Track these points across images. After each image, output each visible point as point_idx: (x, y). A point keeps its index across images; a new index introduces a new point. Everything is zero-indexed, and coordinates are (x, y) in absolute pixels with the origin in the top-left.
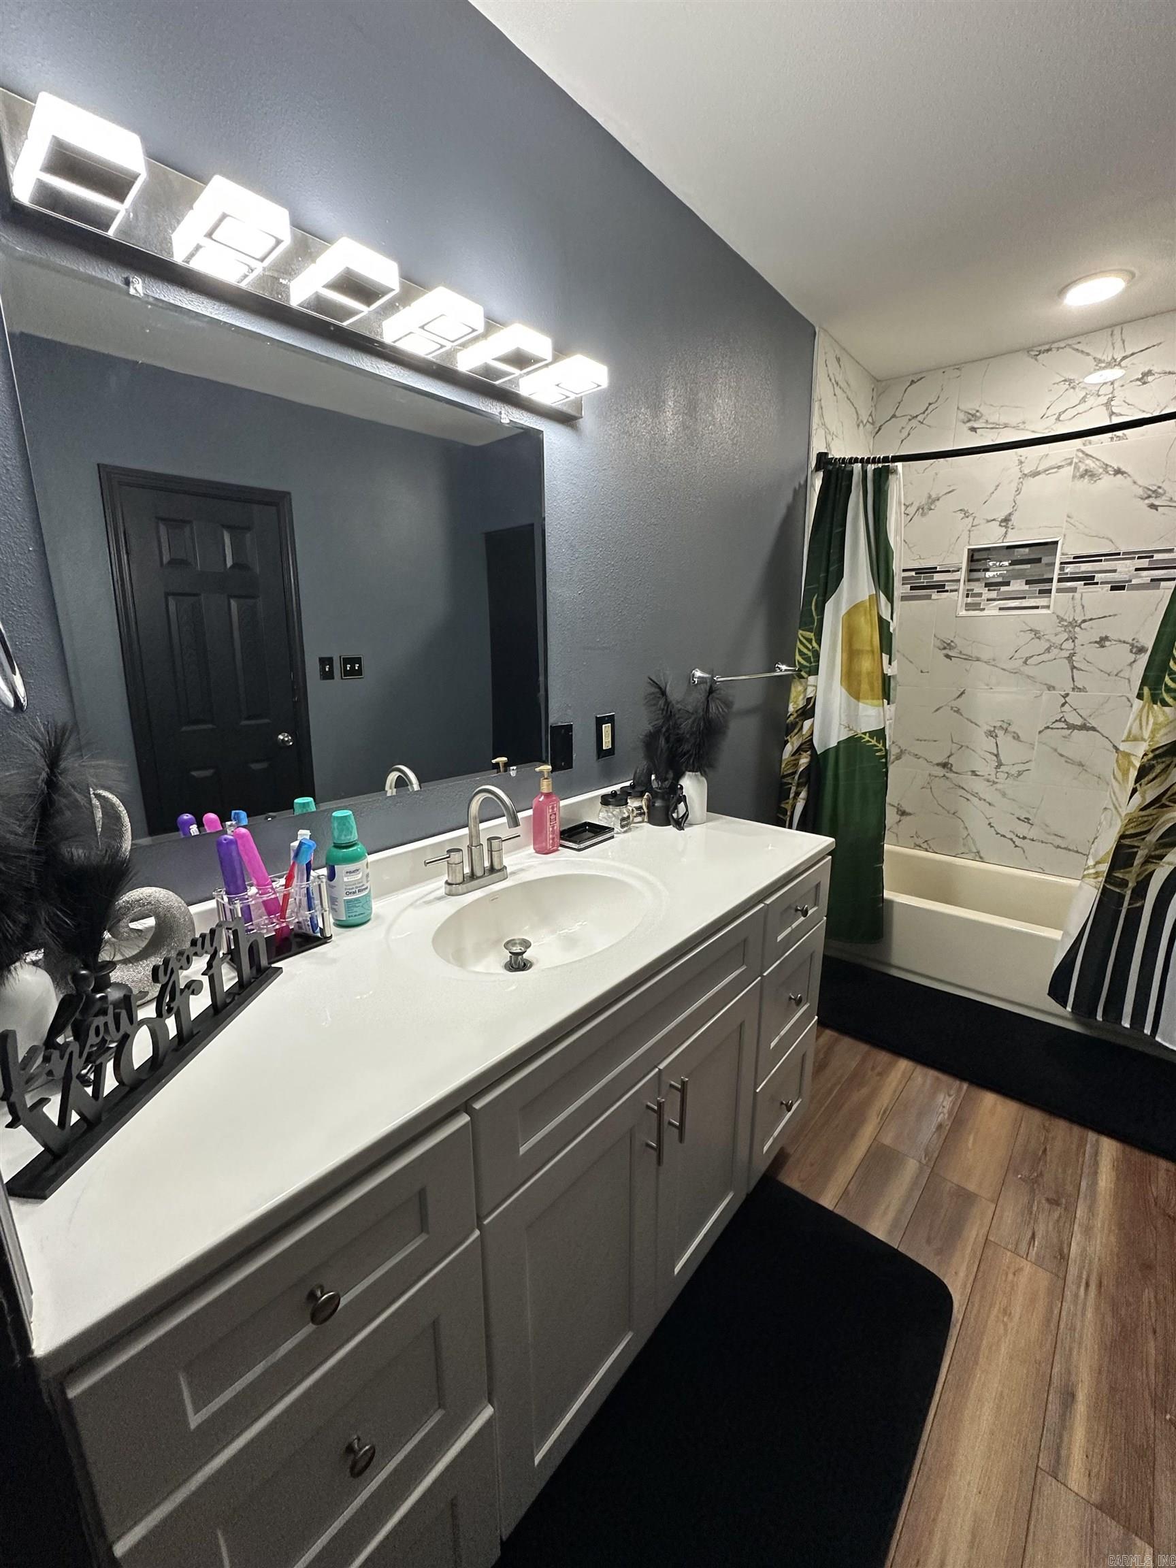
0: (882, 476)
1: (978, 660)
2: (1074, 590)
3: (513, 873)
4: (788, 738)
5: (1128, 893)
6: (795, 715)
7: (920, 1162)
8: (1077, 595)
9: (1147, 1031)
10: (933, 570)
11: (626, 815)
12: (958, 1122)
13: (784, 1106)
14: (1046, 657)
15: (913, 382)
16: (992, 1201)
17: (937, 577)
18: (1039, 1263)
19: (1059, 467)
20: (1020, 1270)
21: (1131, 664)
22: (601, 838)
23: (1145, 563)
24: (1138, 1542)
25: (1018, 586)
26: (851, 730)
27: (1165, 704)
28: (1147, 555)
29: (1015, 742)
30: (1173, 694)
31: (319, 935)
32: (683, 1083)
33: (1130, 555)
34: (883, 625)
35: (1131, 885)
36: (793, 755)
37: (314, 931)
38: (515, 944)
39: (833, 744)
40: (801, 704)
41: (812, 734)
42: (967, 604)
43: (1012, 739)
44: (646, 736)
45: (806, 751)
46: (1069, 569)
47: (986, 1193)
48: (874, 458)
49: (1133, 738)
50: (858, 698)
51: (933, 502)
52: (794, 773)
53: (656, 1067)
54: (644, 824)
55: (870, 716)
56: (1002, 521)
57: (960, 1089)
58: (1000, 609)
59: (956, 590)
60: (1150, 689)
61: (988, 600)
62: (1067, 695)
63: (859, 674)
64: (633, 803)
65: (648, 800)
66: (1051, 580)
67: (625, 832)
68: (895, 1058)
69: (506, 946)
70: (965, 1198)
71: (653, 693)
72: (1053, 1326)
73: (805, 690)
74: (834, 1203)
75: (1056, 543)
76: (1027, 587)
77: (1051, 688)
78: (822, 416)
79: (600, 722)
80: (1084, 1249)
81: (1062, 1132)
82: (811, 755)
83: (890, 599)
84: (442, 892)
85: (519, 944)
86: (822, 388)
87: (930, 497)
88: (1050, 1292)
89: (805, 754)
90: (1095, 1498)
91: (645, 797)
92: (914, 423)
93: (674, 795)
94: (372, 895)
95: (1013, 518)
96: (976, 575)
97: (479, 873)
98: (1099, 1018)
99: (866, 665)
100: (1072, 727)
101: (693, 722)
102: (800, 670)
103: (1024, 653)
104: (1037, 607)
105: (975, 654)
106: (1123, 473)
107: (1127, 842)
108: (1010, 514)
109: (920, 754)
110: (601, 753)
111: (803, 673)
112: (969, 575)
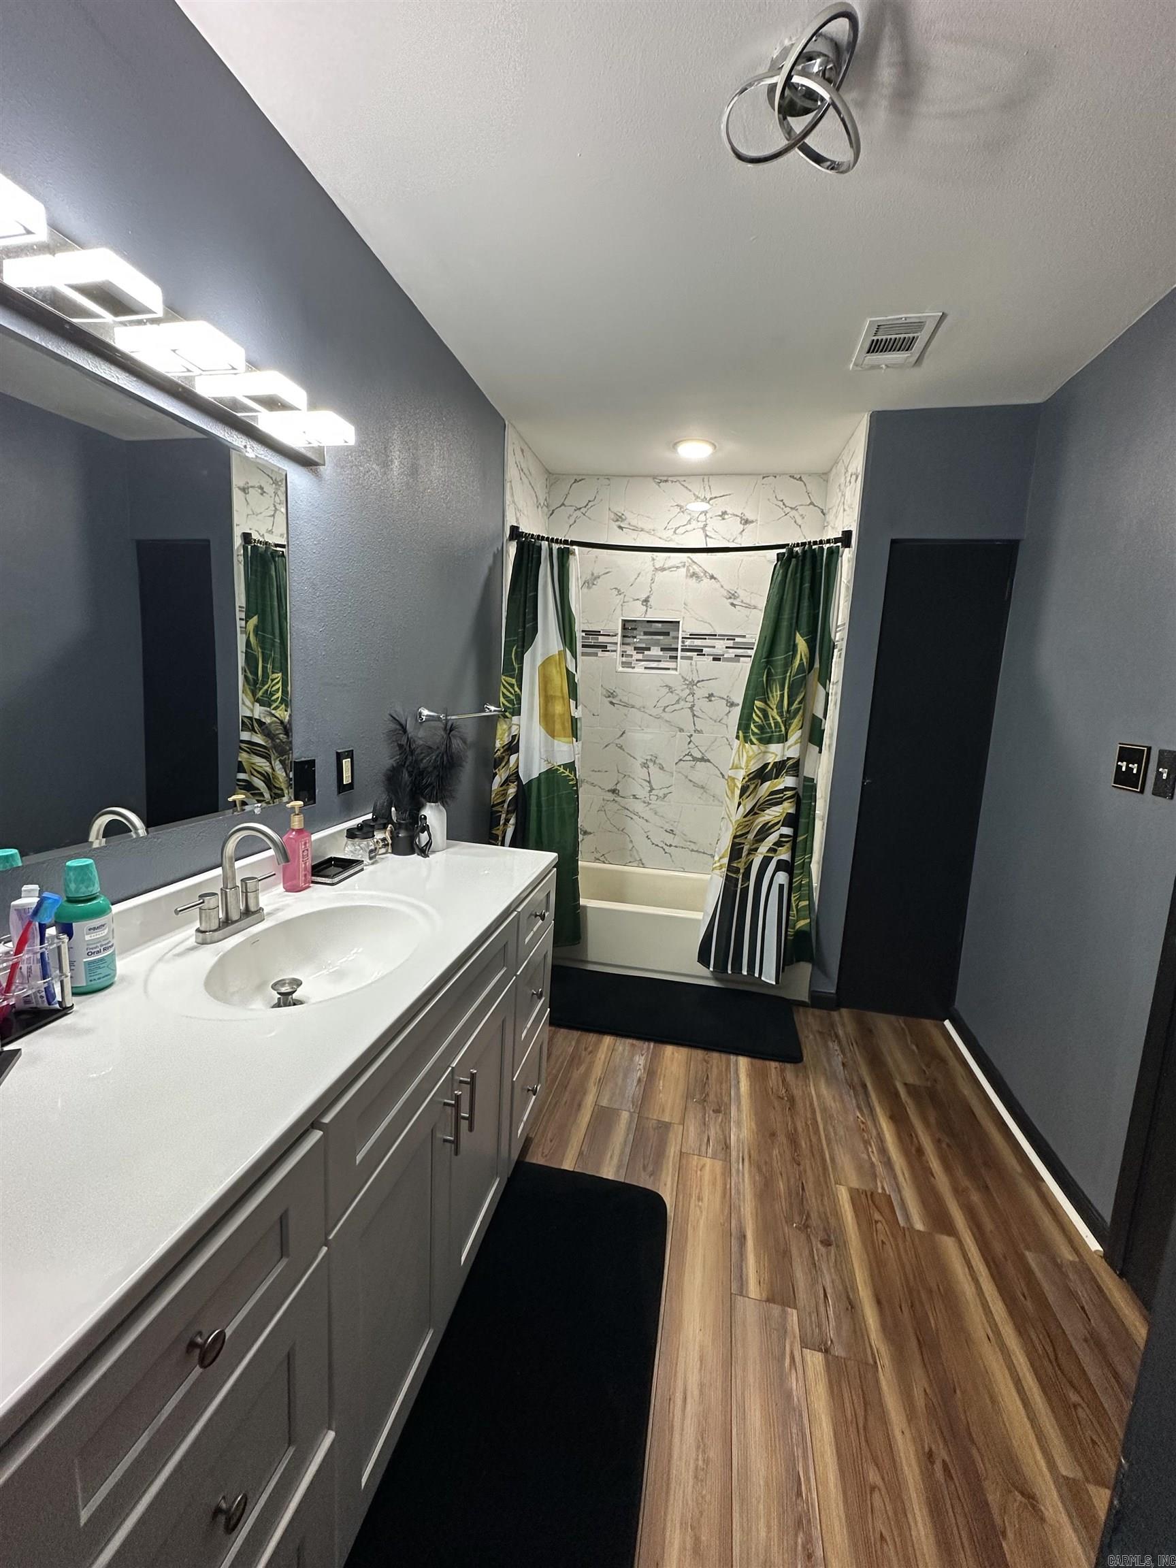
0: (564, 555)
1: (633, 707)
2: (691, 658)
3: (269, 914)
4: (497, 770)
5: (741, 876)
6: (502, 750)
7: (629, 1111)
8: (693, 662)
9: (757, 975)
10: (597, 633)
11: (373, 847)
12: (651, 1073)
13: (531, 1093)
14: (677, 707)
15: (576, 481)
16: (680, 1124)
17: (601, 639)
18: (714, 1157)
19: (678, 567)
20: (704, 1166)
21: (727, 714)
22: (352, 871)
23: (730, 643)
24: (789, 1309)
25: (655, 651)
26: (549, 763)
27: (752, 743)
28: (731, 638)
29: (661, 771)
30: (757, 737)
31: (57, 1006)
32: (473, 1076)
33: (722, 637)
34: (570, 676)
35: (742, 871)
36: (501, 786)
37: (49, 1003)
38: (285, 983)
39: (535, 775)
40: (506, 740)
41: (517, 767)
42: (623, 663)
43: (658, 769)
44: (388, 770)
45: (514, 782)
46: (688, 642)
47: (676, 1120)
48: (557, 539)
49: (736, 767)
50: (553, 737)
51: (595, 579)
52: (504, 802)
53: (449, 1066)
54: (388, 855)
55: (564, 751)
56: (643, 601)
57: (648, 1048)
58: (646, 668)
59: (615, 651)
60: (743, 733)
61: (637, 660)
62: (692, 735)
63: (553, 716)
64: (379, 835)
65: (391, 832)
66: (676, 649)
67: (373, 864)
68: (601, 1036)
69: (274, 987)
70: (664, 1127)
71: (396, 730)
72: (728, 1198)
73: (510, 728)
74: (573, 1165)
75: (679, 622)
76: (661, 653)
77: (681, 730)
78: (512, 495)
79: (339, 757)
80: (738, 1136)
81: (716, 1059)
82: (518, 786)
83: (574, 655)
84: (192, 942)
85: (289, 984)
86: (512, 472)
87: (593, 574)
88: (723, 1174)
89: (512, 785)
90: (764, 1296)
91: (389, 829)
92: (578, 513)
93: (416, 824)
94: (116, 952)
95: (650, 599)
96: (628, 640)
97: (235, 915)
98: (730, 972)
99: (558, 708)
100: (695, 759)
101: (438, 756)
102: (505, 711)
103: (662, 704)
104: (669, 669)
105: (631, 702)
106: (715, 579)
107: (737, 840)
108: (648, 597)
109: (596, 783)
110: (342, 788)
111: (507, 714)
112: (623, 640)
